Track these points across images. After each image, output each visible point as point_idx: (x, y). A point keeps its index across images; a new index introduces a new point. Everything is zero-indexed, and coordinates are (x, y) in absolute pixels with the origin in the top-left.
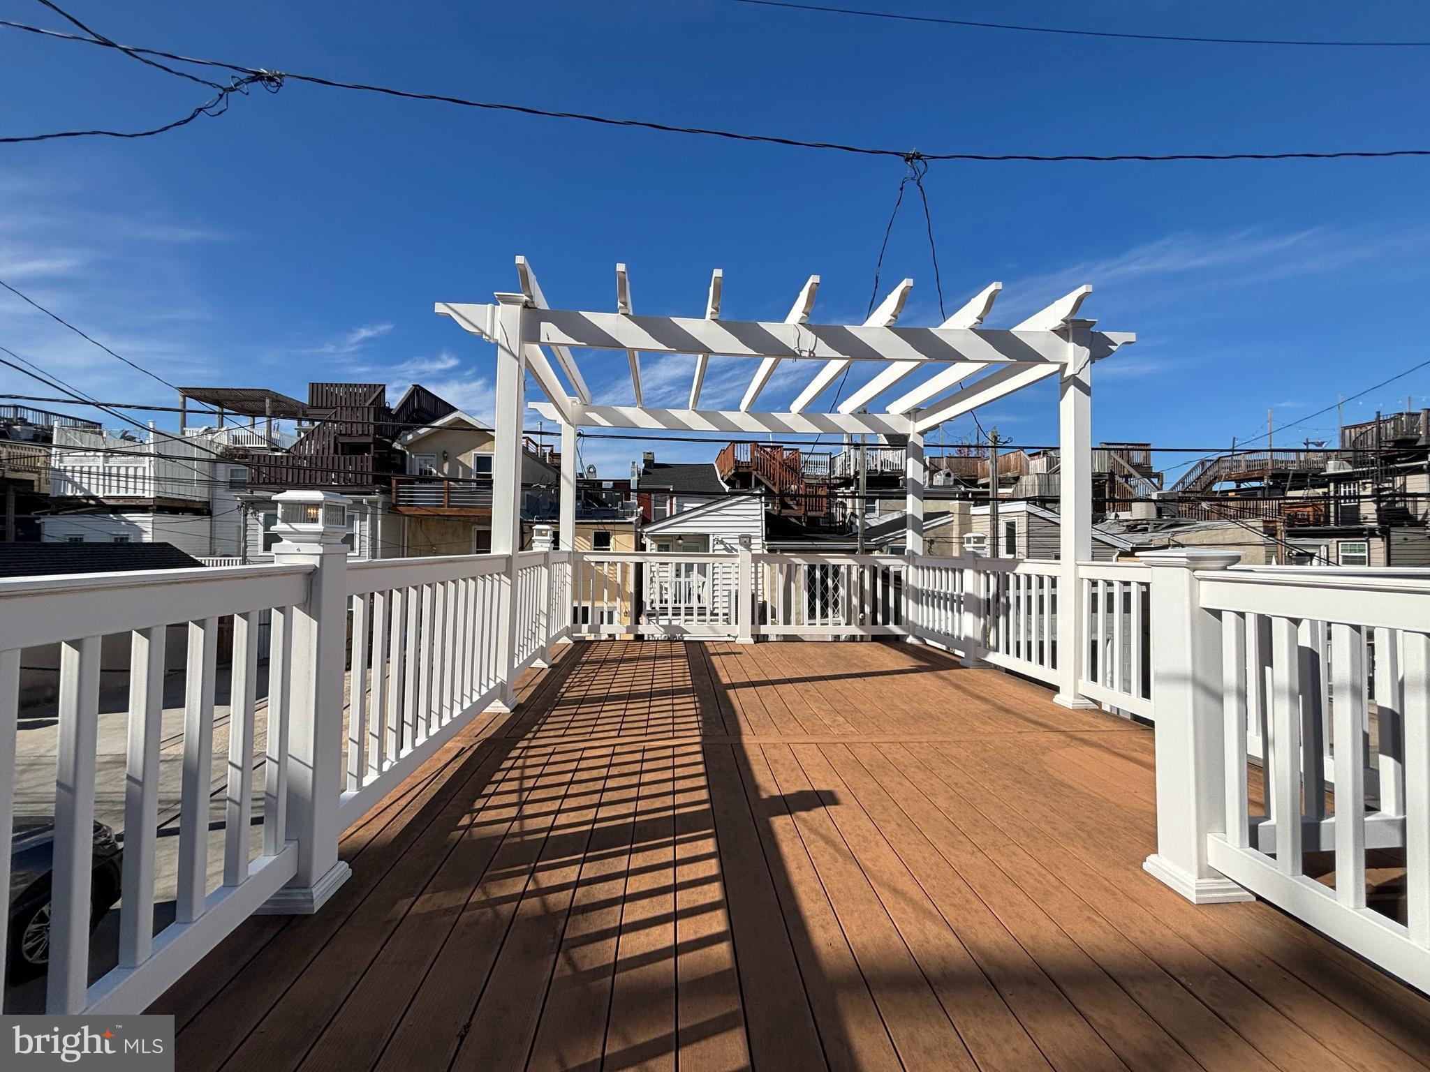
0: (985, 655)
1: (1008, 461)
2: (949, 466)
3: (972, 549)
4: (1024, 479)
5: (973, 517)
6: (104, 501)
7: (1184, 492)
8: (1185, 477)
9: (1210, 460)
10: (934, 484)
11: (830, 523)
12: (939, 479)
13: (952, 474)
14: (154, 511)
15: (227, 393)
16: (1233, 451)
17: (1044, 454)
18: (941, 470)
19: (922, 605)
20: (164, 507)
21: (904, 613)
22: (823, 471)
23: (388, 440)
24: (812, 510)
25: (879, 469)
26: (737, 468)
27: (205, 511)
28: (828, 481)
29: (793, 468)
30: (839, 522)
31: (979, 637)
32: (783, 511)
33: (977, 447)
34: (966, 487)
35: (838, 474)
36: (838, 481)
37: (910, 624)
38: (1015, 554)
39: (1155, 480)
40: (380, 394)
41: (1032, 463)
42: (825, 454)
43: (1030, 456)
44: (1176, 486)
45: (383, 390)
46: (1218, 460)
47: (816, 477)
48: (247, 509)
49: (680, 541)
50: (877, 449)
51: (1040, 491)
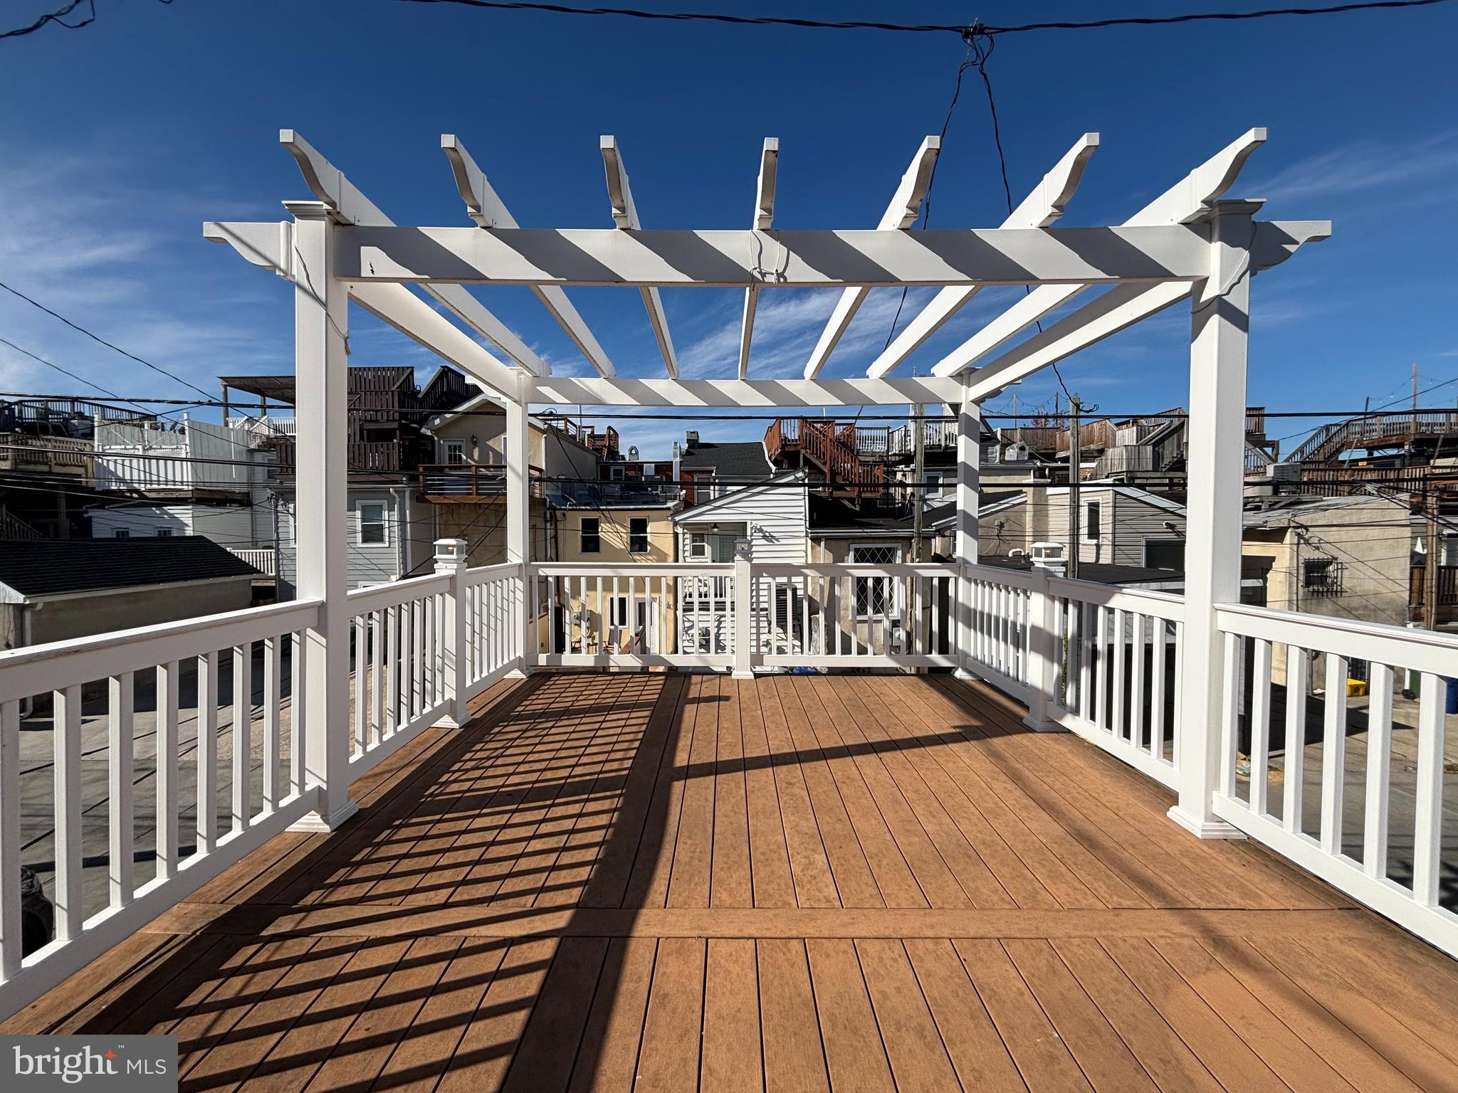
0: (1061, 718)
1: (1092, 432)
2: (1023, 438)
3: (1043, 566)
4: (1110, 452)
5: (1050, 497)
6: (146, 494)
7: (1304, 463)
8: (1305, 444)
9: (1336, 425)
10: (1006, 459)
11: (888, 504)
12: (1011, 454)
13: (1027, 448)
14: (192, 503)
15: (265, 381)
16: (1365, 414)
17: (1133, 423)
18: (1014, 443)
19: (975, 630)
20: (205, 498)
21: (951, 639)
22: (880, 448)
23: (415, 426)
24: (867, 491)
25: (943, 444)
26: (783, 447)
27: (246, 502)
28: (885, 458)
29: (847, 445)
30: (898, 503)
31: (1050, 689)
32: (834, 492)
33: (1055, 417)
34: (1042, 461)
35: (896, 450)
36: (897, 458)
37: (960, 653)
38: (1098, 539)
39: (1269, 450)
40: (408, 377)
41: (1119, 433)
42: (883, 428)
43: (1117, 425)
44: (1293, 455)
45: (412, 373)
46: (1347, 425)
47: (873, 454)
48: (277, 500)
49: (716, 530)
50: (941, 422)
51: (1128, 465)
